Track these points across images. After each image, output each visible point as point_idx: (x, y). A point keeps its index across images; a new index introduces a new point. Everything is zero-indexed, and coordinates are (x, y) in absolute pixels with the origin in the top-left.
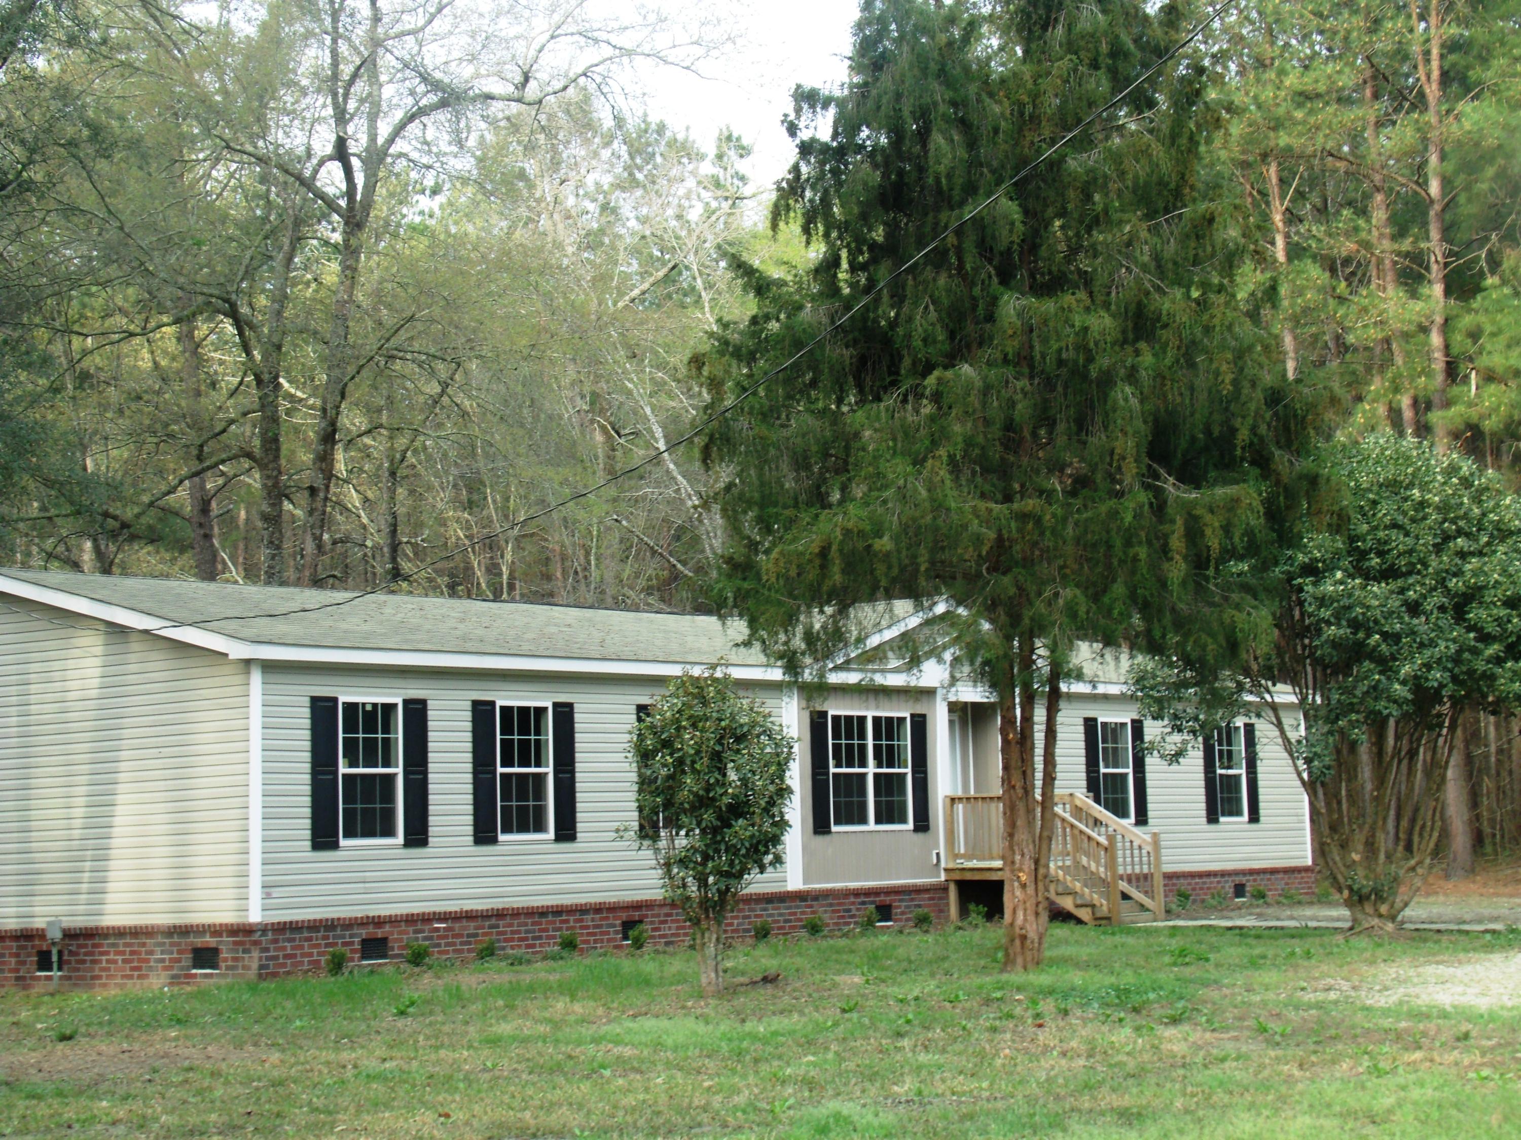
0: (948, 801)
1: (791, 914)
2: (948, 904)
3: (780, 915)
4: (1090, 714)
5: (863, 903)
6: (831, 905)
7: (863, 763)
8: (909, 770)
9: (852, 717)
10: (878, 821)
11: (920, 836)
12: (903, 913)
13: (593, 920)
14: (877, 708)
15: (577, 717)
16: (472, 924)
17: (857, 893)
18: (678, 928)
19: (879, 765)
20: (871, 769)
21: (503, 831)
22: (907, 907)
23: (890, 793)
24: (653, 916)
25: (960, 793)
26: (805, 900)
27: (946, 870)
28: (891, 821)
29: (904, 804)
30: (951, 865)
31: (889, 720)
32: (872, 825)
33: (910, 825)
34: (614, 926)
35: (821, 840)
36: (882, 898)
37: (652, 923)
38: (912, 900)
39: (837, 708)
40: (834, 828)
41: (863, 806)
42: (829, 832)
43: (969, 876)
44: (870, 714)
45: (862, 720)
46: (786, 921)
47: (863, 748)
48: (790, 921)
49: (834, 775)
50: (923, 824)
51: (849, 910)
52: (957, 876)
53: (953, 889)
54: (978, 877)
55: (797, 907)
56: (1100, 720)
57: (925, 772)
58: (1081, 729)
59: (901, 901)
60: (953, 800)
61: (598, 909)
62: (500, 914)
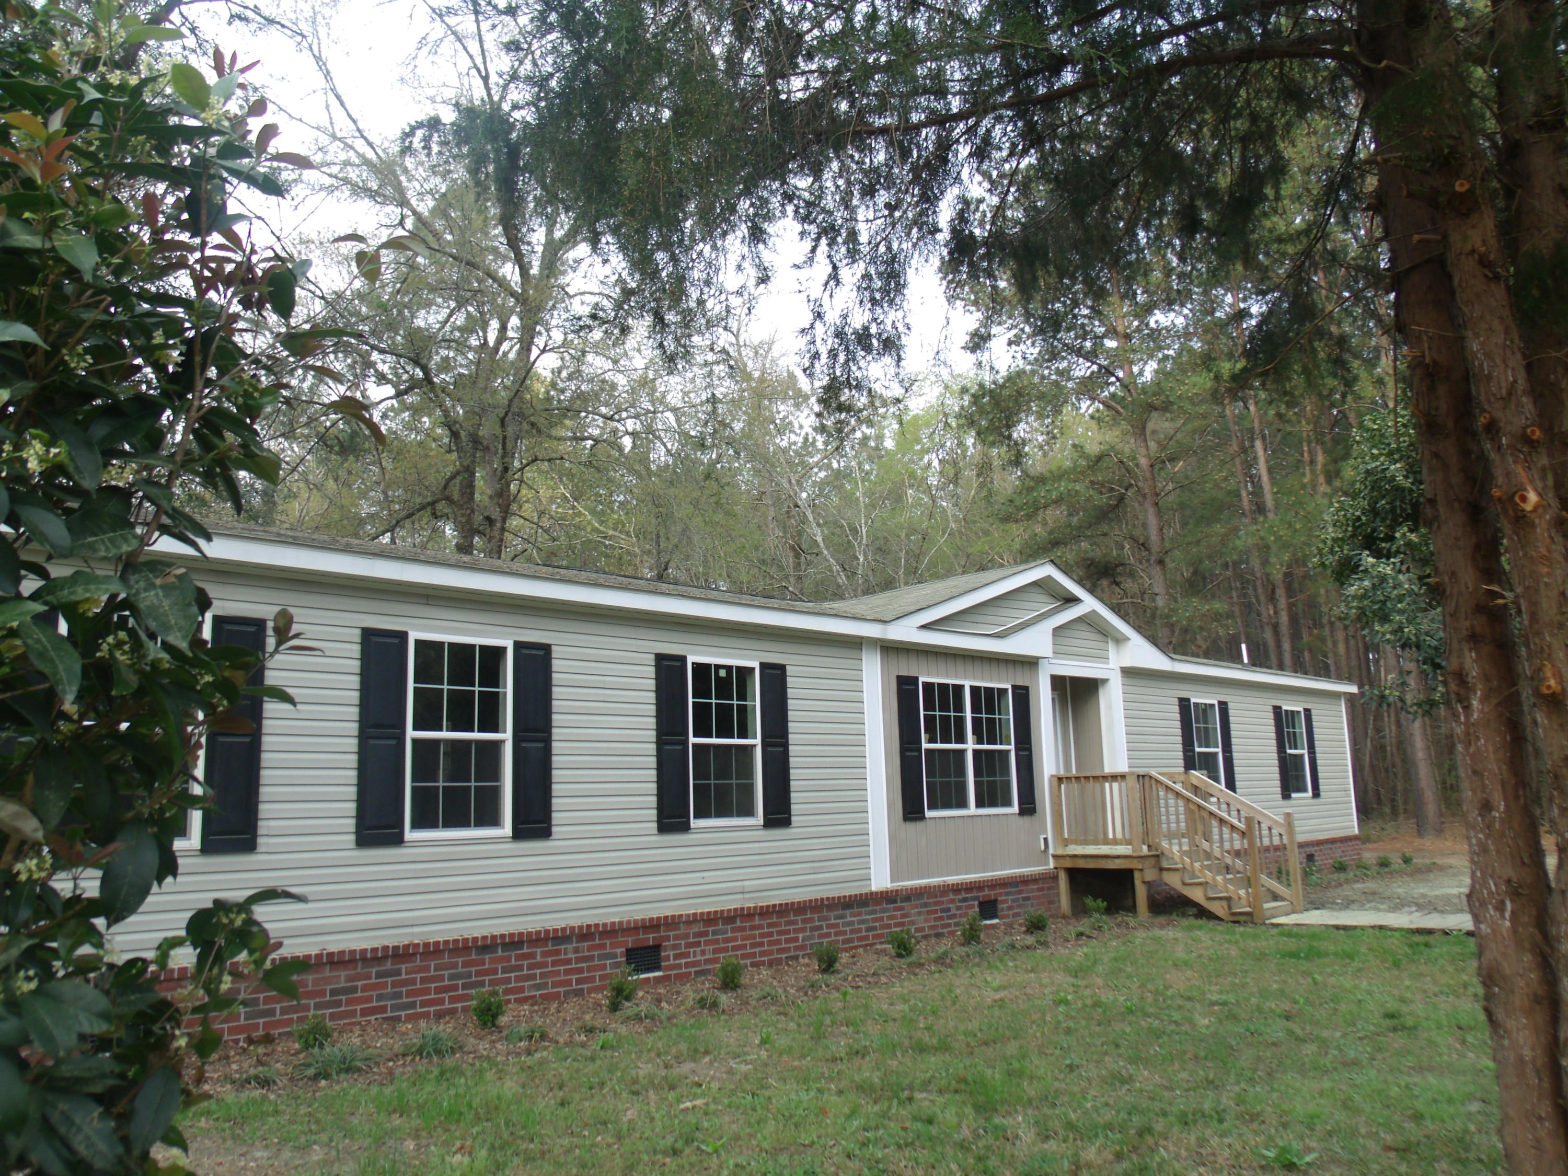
0: (1055, 781)
1: (875, 920)
2: (1058, 894)
3: (862, 922)
4: (1184, 695)
5: (965, 900)
6: (926, 905)
7: (961, 739)
8: (1012, 747)
9: (946, 686)
10: (979, 804)
11: (1026, 820)
12: (1010, 908)
13: (576, 950)
14: (974, 679)
15: (556, 664)
16: (343, 974)
17: (956, 889)
18: (715, 951)
19: (980, 741)
20: (970, 745)
21: (416, 825)
22: (1013, 901)
23: (991, 772)
24: (676, 937)
25: (1062, 773)
26: (895, 902)
27: (1054, 856)
28: (993, 804)
29: (1008, 784)
30: (1060, 852)
31: (989, 691)
32: (972, 810)
33: (1015, 808)
34: (614, 956)
35: (912, 827)
36: (987, 892)
37: (675, 947)
38: (1020, 892)
39: (928, 675)
40: (928, 814)
41: (962, 787)
42: (923, 818)
43: (1081, 864)
44: (967, 684)
45: (959, 689)
46: (869, 929)
47: (960, 722)
48: (875, 928)
49: (927, 750)
50: (1028, 807)
51: (948, 910)
52: (1069, 864)
53: (1063, 877)
54: (1091, 865)
55: (884, 911)
56: (1193, 700)
57: (1030, 750)
58: (1176, 709)
59: (1007, 894)
60: (1060, 779)
61: (586, 934)
62: (401, 954)
